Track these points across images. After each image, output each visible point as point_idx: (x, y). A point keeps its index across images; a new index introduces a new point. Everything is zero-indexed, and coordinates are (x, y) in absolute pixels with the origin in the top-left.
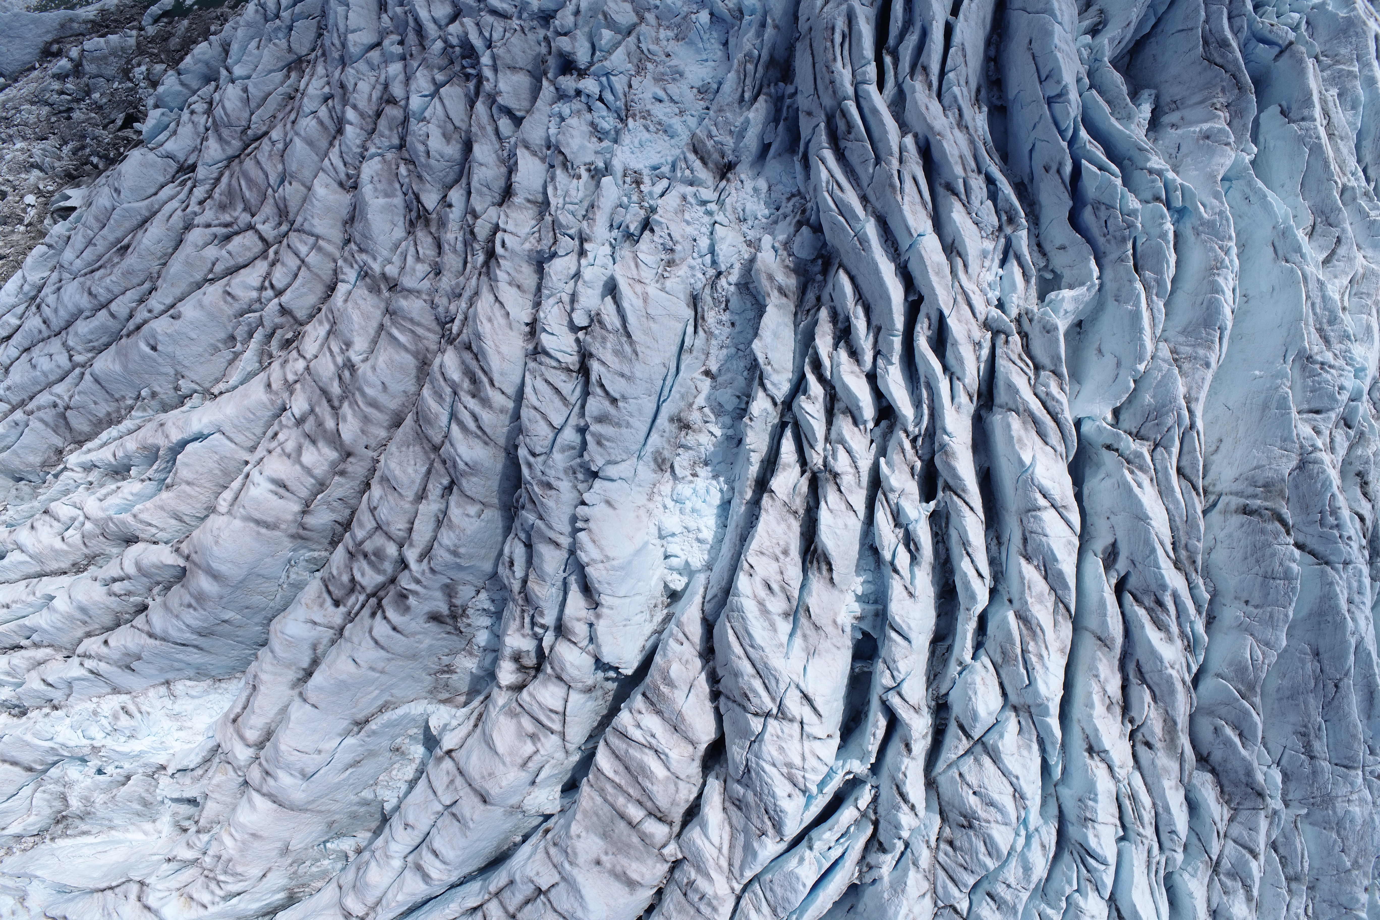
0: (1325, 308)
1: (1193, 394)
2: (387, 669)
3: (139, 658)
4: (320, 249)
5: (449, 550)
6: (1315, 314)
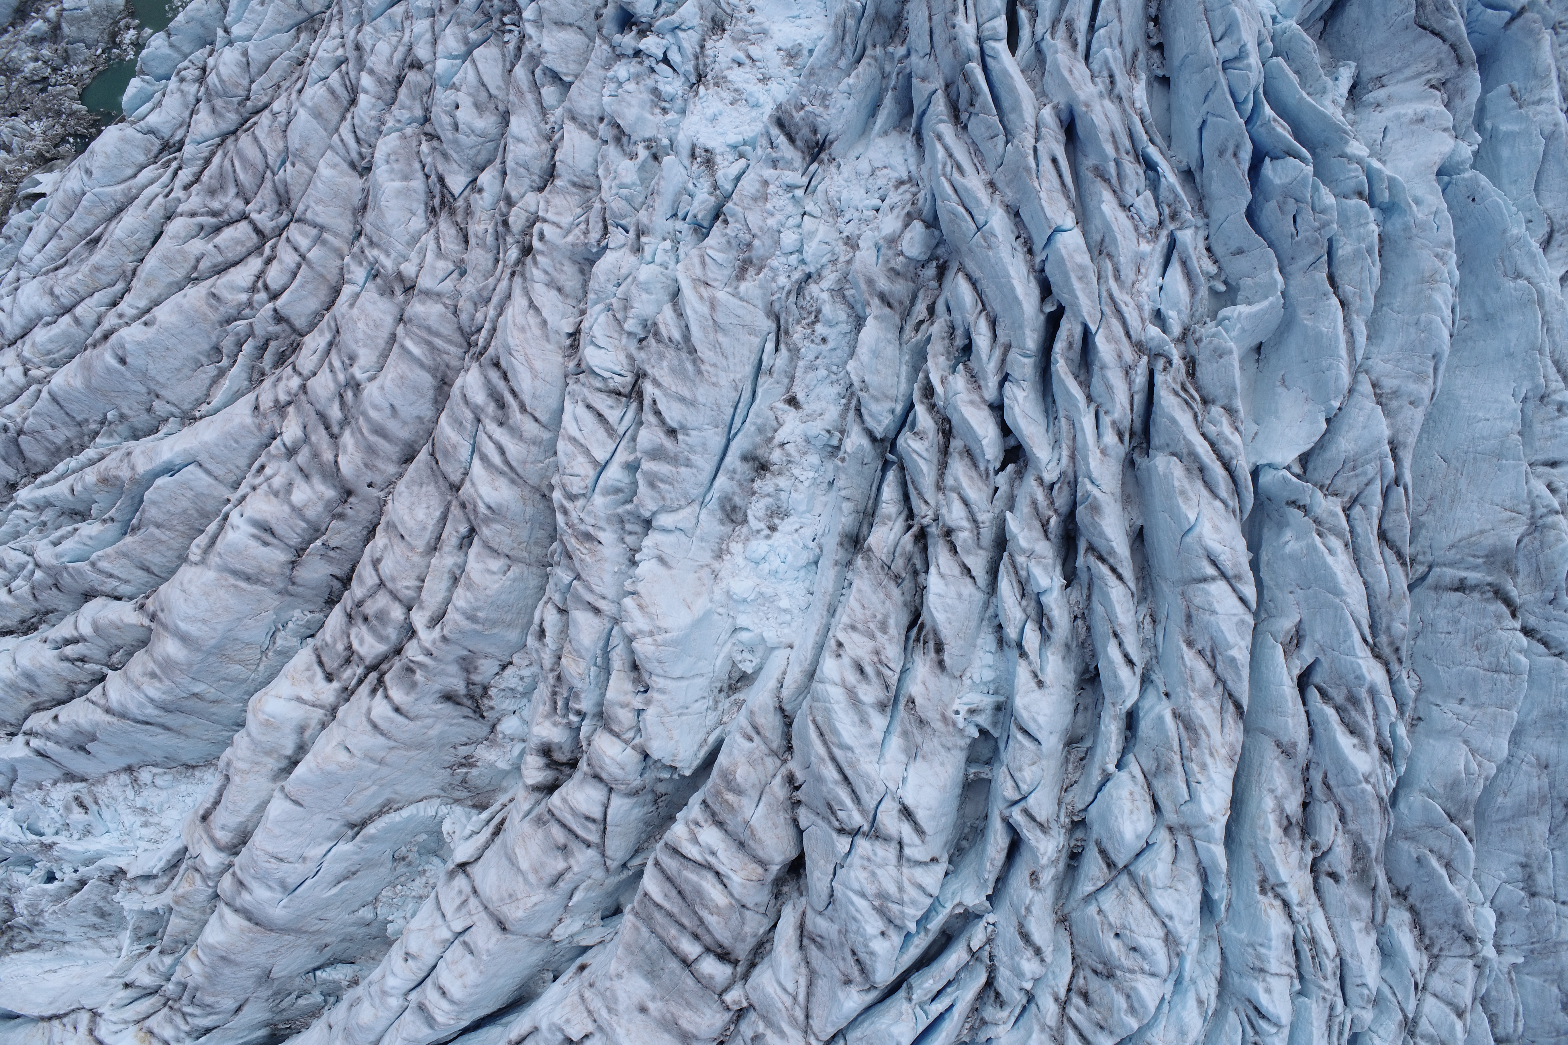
1: (1400, 438)
2: (388, 760)
3: (93, 738)
4: (324, 243)
5: (466, 615)
6: (1552, 342)
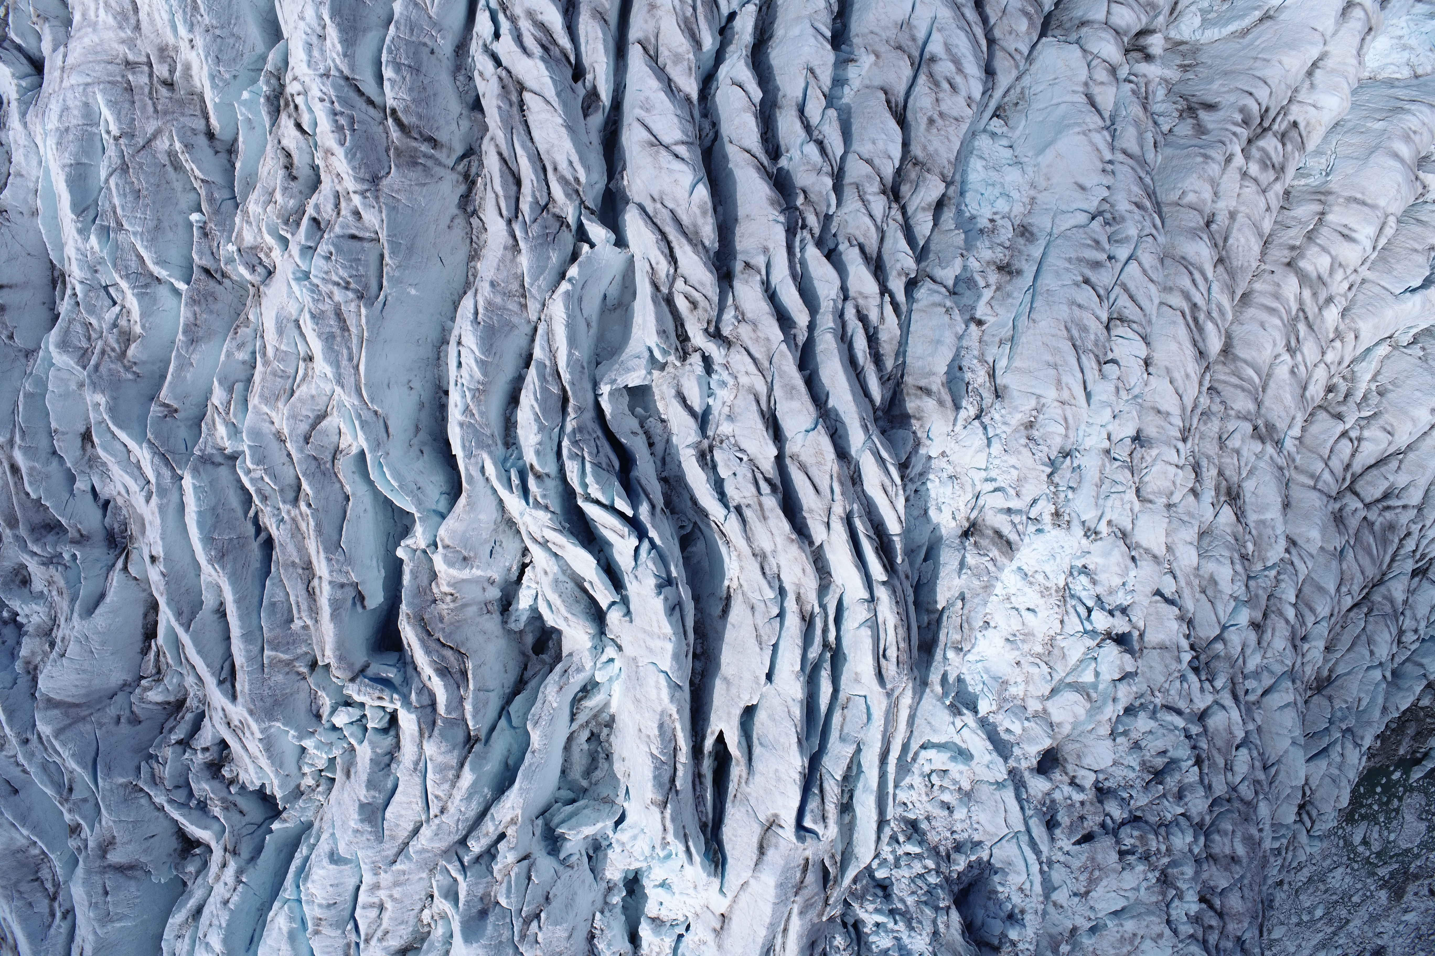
0: (338, 353)
1: (509, 255)
2: (1252, 61)
4: (1312, 476)
5: (1212, 159)
6: (349, 349)
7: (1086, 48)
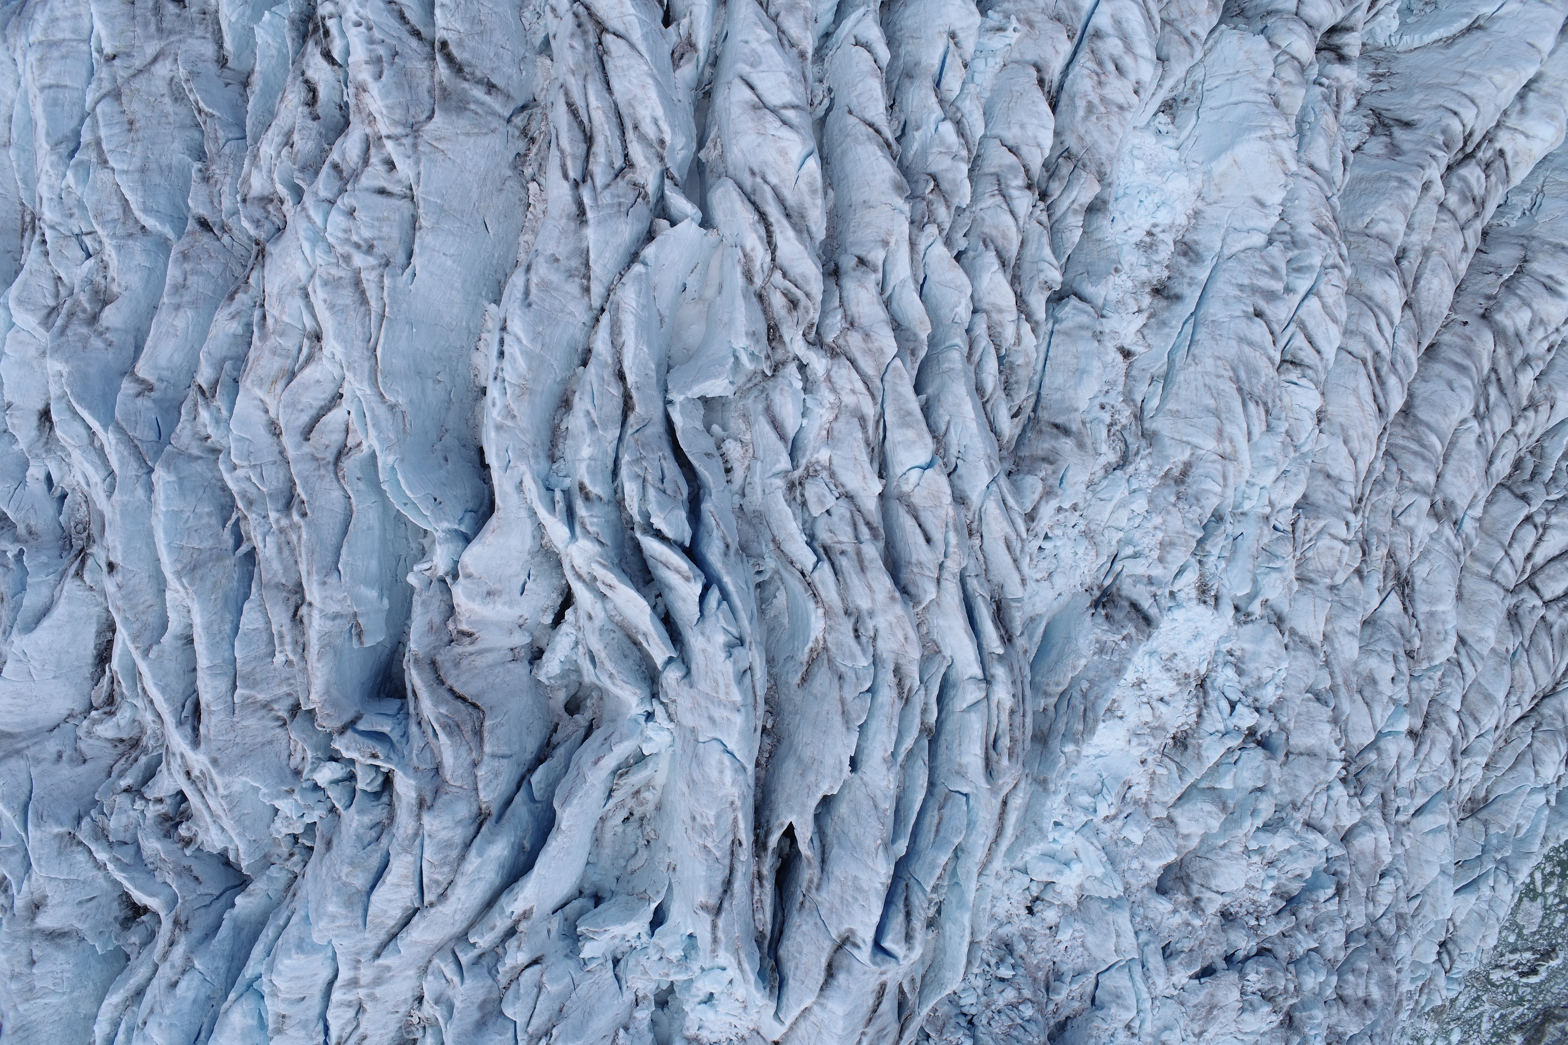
1: (573, 225)
2: (1457, 76)
5: (1408, 184)
7: (1273, 40)
